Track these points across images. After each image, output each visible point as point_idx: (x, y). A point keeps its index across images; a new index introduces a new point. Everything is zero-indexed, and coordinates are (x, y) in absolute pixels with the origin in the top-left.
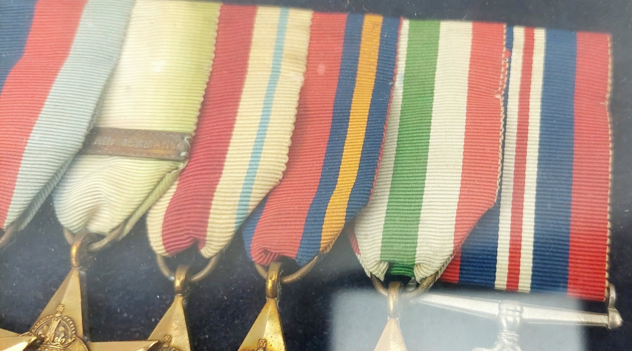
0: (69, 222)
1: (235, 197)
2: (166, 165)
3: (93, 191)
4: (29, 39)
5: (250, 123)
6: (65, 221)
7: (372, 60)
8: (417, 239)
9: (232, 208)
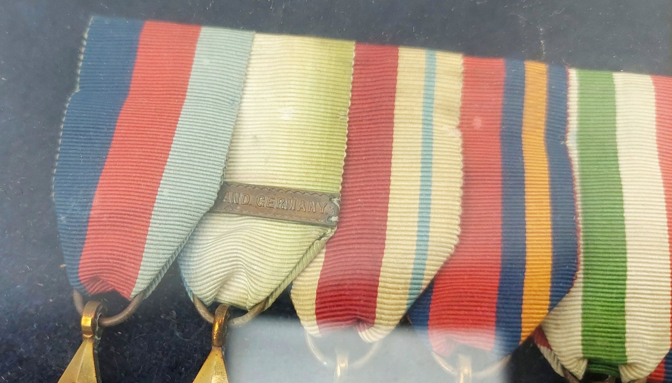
0: (204, 291)
1: (406, 274)
2: (314, 232)
3: (230, 257)
4: (134, 75)
5: (408, 185)
6: (199, 290)
7: (539, 115)
8: (624, 333)
9: (403, 286)
